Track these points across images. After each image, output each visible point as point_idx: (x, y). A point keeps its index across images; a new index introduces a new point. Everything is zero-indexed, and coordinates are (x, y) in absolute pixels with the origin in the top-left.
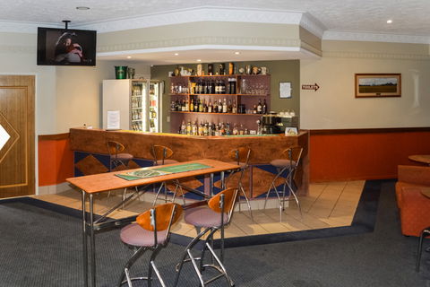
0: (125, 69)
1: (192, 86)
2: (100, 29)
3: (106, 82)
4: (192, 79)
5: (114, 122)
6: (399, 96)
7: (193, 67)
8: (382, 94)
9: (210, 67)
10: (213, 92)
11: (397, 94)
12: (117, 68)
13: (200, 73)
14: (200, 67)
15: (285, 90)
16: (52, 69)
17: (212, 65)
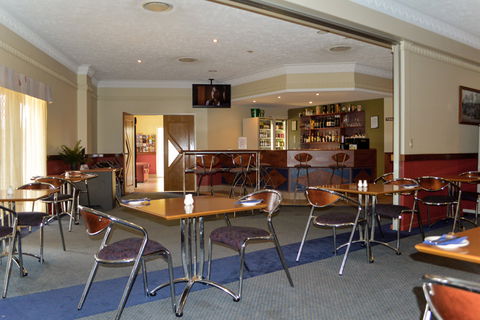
0: (258, 111)
1: (312, 123)
2: (233, 83)
3: (245, 120)
4: (313, 118)
5: (243, 145)
7: (312, 109)
9: (325, 108)
10: (326, 126)
12: (252, 110)
13: (318, 113)
14: (317, 108)
15: (374, 123)
16: (205, 110)
17: (326, 106)
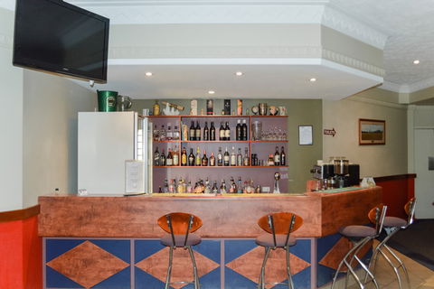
5: (136, 181)
6: (384, 144)
8: (375, 142)
11: (383, 141)
14: (195, 104)
15: (306, 135)
